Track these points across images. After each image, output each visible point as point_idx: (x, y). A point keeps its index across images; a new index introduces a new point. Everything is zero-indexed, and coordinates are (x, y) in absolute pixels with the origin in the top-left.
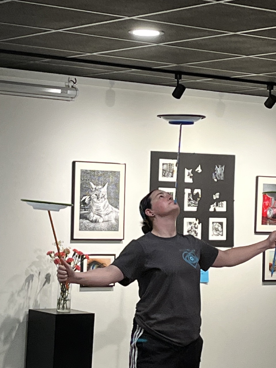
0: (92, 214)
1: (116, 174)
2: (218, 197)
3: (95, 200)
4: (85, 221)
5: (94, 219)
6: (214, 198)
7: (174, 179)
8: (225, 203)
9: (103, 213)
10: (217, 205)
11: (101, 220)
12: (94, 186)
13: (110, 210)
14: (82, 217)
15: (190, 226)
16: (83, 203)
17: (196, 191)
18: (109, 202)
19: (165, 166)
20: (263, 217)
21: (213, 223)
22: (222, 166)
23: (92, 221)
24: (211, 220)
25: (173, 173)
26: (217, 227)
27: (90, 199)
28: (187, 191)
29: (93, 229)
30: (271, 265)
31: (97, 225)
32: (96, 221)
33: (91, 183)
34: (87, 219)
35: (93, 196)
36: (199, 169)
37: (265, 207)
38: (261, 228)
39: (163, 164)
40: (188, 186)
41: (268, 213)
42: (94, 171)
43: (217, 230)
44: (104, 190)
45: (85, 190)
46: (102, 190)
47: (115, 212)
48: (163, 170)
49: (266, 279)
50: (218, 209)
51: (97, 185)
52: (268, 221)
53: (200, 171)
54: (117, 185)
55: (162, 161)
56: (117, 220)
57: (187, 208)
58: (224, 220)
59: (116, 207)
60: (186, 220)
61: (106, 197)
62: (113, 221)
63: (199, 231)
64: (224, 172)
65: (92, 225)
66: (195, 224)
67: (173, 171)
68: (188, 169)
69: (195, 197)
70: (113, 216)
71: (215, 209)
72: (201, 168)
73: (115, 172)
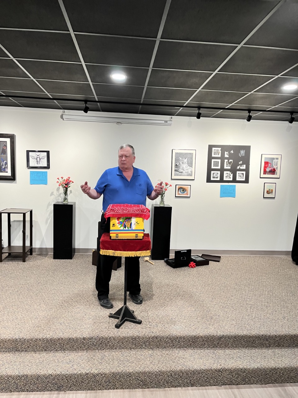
0: (180, 170)
1: (192, 154)
2: (241, 163)
3: (182, 164)
4: (177, 172)
5: (181, 171)
6: (240, 163)
7: (220, 156)
8: (245, 166)
9: (185, 169)
10: (241, 166)
11: (184, 172)
12: (181, 159)
13: (188, 168)
14: (175, 170)
15: (227, 175)
16: (176, 165)
17: (230, 161)
18: (188, 165)
19: (215, 151)
20: (264, 171)
21: (239, 173)
22: (244, 150)
23: (180, 172)
24: (238, 172)
25: (219, 153)
26: (240, 175)
27: (179, 164)
28: (226, 161)
29: (181, 175)
30: (267, 191)
31: (182, 174)
32: (182, 172)
33: (180, 158)
34: (178, 171)
35: (181, 163)
36: (232, 152)
37: (265, 167)
38: (263, 176)
39: (214, 150)
40: (226, 158)
41: (267, 170)
42: (181, 153)
43: (240, 176)
44: (186, 160)
45: (177, 160)
46: (185, 160)
47: (191, 169)
48: (214, 152)
49: (264, 197)
50: (241, 168)
51: (183, 158)
52: (267, 173)
53: (233, 152)
54: (192, 158)
55: (213, 149)
56: (192, 172)
57: (225, 167)
58: (244, 173)
59: (191, 167)
60: (225, 172)
61: (187, 163)
62: (190, 172)
63: (232, 176)
64: (245, 153)
65: (180, 174)
66: (230, 174)
67: (219, 152)
68: (226, 152)
69: (230, 163)
70: (190, 170)
71: (240, 168)
72: (233, 151)
73: (191, 153)
